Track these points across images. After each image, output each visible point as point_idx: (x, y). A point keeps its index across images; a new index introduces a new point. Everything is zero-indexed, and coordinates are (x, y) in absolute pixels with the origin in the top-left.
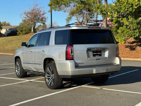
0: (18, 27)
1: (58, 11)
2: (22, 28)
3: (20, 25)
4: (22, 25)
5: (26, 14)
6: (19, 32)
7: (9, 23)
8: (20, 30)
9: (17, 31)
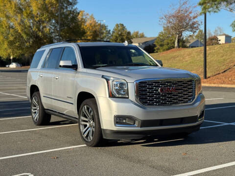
0: (156, 39)
1: (215, 12)
2: (163, 41)
3: (159, 35)
4: (162, 36)
5: (168, 18)
6: (158, 47)
7: (143, 33)
8: (160, 43)
9: (155, 46)
